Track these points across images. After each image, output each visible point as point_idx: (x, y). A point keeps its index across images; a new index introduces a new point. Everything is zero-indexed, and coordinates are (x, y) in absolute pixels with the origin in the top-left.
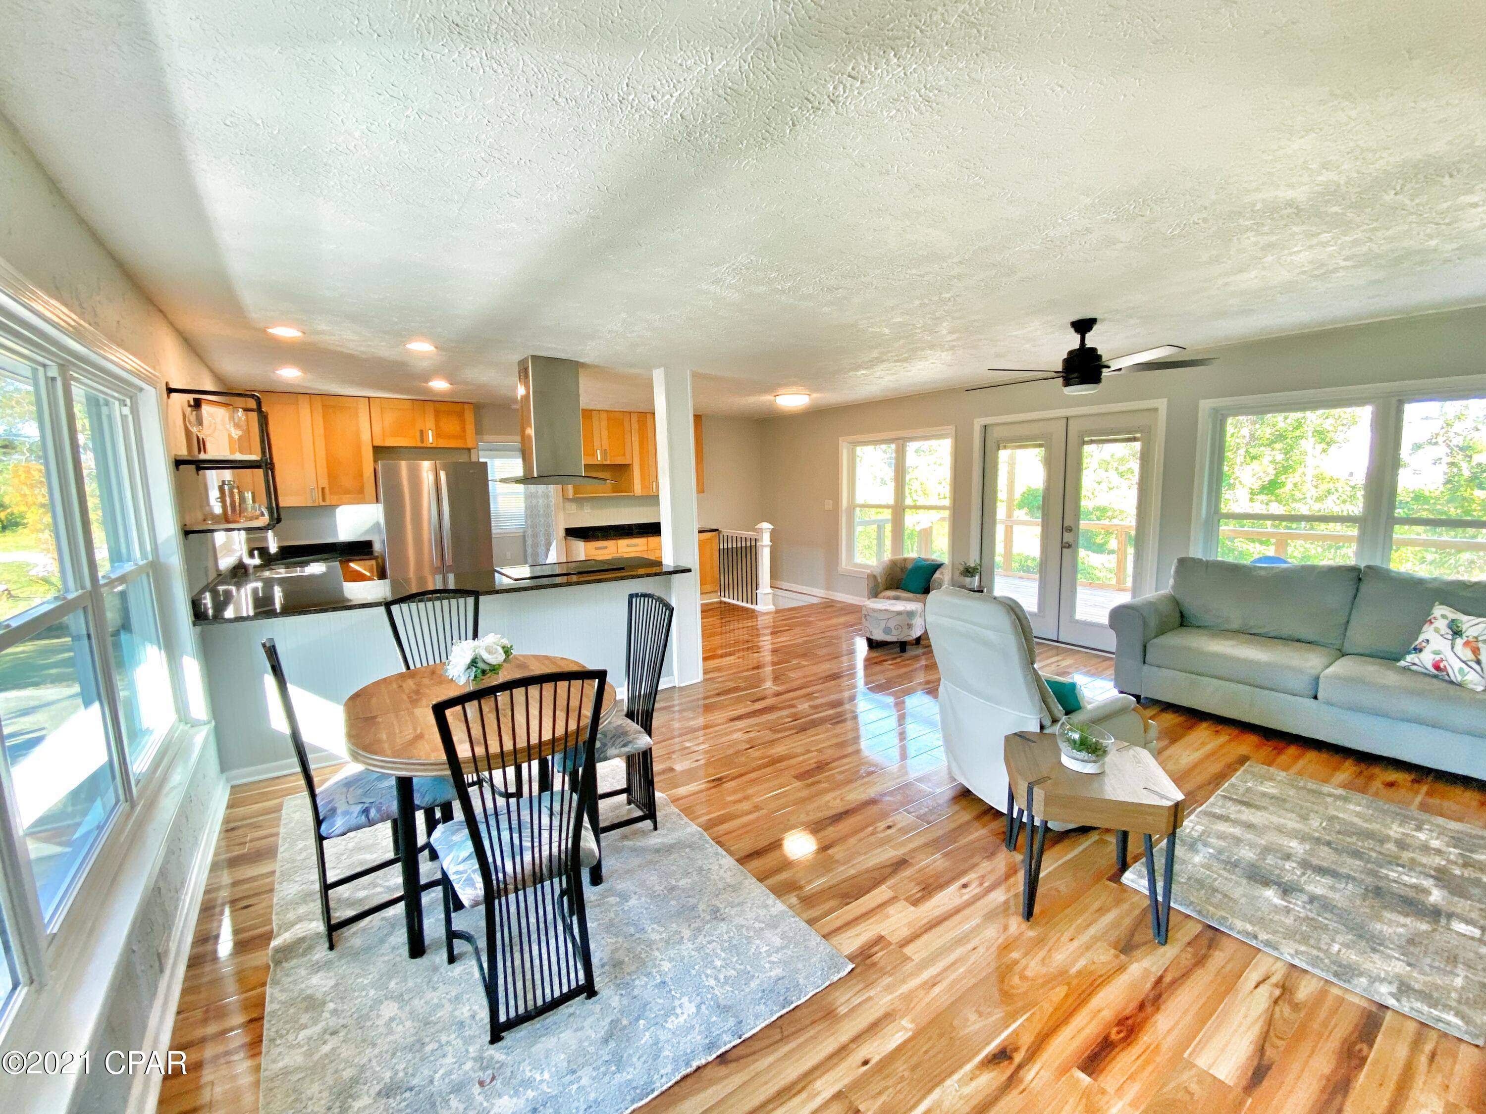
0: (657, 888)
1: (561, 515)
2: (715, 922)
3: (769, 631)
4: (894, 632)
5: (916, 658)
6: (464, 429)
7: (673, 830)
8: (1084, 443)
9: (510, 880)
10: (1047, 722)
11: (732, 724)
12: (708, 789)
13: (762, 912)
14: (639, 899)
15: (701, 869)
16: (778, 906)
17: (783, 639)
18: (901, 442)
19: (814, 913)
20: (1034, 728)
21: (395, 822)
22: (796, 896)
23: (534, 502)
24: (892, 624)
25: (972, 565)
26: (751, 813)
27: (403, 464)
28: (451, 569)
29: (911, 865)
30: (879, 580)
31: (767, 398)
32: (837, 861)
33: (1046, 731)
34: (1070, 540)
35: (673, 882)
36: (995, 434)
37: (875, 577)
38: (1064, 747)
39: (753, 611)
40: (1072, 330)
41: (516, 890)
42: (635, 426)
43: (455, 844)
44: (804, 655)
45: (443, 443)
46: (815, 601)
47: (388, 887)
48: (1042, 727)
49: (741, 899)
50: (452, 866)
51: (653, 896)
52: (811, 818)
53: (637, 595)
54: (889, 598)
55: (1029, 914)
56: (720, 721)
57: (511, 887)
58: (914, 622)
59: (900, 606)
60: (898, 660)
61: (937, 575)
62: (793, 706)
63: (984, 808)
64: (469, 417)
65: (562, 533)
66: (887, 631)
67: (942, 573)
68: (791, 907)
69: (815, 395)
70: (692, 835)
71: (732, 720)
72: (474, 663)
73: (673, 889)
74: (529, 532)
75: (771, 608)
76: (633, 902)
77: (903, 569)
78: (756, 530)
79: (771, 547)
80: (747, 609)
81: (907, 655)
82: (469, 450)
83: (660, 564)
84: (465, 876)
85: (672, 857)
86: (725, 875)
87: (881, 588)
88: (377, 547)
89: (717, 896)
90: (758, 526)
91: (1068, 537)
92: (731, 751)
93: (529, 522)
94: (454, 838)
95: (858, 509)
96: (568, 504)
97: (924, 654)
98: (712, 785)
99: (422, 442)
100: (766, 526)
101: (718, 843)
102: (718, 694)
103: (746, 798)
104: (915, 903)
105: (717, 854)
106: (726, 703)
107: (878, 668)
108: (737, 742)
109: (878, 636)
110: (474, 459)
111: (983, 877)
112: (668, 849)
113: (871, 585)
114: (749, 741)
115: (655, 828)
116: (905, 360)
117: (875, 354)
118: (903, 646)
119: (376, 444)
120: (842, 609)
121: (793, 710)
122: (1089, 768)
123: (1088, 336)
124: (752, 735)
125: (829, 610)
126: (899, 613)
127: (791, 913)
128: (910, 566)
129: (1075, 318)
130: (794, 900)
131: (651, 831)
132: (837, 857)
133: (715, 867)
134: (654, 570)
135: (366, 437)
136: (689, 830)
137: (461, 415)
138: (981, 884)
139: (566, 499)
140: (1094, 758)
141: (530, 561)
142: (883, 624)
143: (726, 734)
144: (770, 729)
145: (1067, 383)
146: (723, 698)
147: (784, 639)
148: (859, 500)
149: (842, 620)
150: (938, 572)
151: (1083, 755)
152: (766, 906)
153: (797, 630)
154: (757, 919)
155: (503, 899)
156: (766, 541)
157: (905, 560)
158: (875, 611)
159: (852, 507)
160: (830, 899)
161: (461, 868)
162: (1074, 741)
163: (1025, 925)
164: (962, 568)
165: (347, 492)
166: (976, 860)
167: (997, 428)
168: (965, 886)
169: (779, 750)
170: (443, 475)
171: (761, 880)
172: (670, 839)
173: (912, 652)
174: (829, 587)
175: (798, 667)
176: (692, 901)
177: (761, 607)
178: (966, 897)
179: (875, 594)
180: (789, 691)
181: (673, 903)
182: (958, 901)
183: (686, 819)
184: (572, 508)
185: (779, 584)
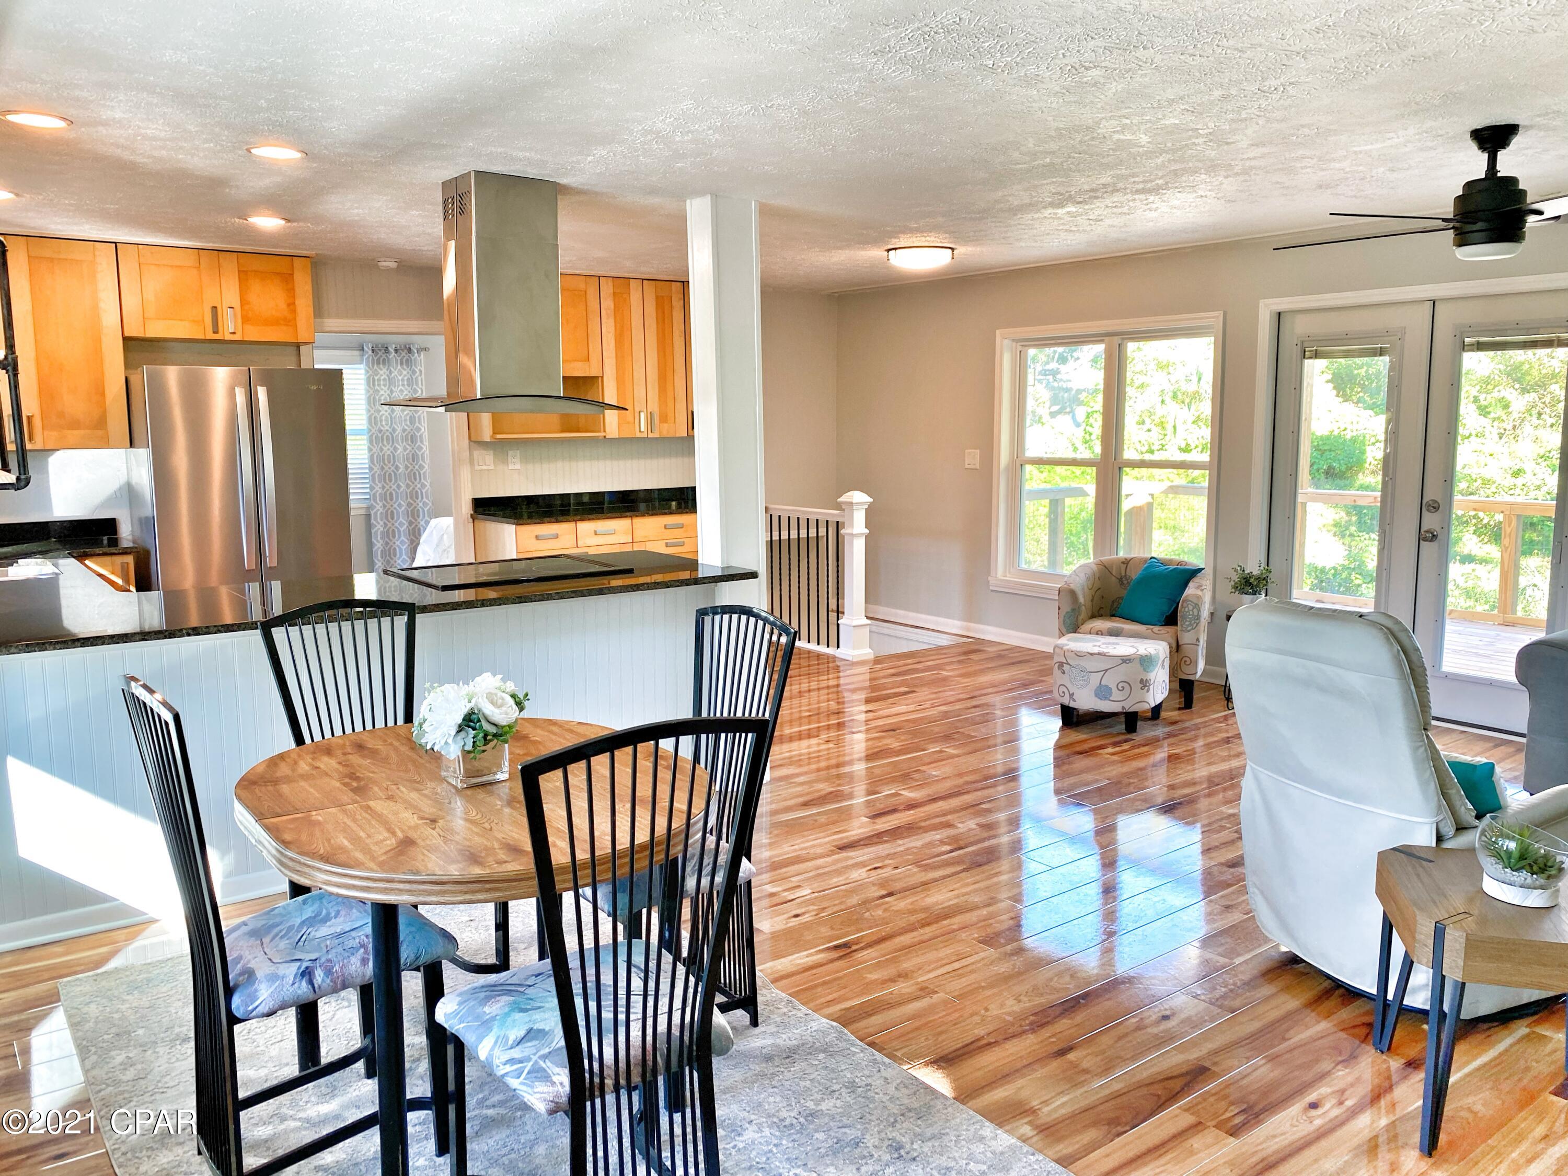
0: (784, 1114)
1: (465, 474)
2: (900, 1164)
3: (862, 696)
4: (1116, 695)
5: (1154, 742)
6: (291, 305)
7: (784, 1025)
8: (1464, 347)
9: (609, 1072)
10: (1449, 829)
11: (844, 854)
12: (832, 961)
13: (978, 1148)
14: (760, 1130)
15: (852, 1087)
16: (1003, 1140)
17: (902, 710)
18: (1116, 340)
19: (1066, 1148)
20: (1424, 838)
21: (365, 992)
22: (1029, 1123)
23: (387, 449)
24: (1111, 680)
25: (1256, 572)
26: (917, 998)
27: (172, 374)
28: (274, 573)
29: (1217, 1075)
30: (1081, 600)
31: (876, 253)
32: (1086, 1071)
33: (1447, 845)
34: (1436, 527)
35: (811, 1105)
36: (1298, 328)
37: (1072, 593)
38: (1488, 863)
39: (831, 659)
40: (1473, 146)
41: (617, 1089)
42: (608, 304)
43: (493, 1019)
44: (947, 738)
45: (254, 334)
46: (944, 641)
47: (308, 1120)
48: (1440, 839)
49: (935, 1130)
50: (497, 1052)
51: (783, 1127)
52: (1022, 1005)
53: (715, 611)
54: (1099, 633)
55: (1431, 1146)
56: (819, 850)
57: (609, 1082)
58: (1152, 676)
59: (1124, 647)
60: (1126, 746)
61: (1191, 590)
62: (949, 825)
63: (1327, 984)
64: (303, 282)
65: (467, 508)
66: (1102, 692)
67: (1199, 587)
68: (1024, 1140)
69: (961, 250)
70: (825, 1033)
71: (842, 848)
72: (470, 721)
73: (812, 1115)
74: (379, 507)
75: (866, 652)
76: (750, 1134)
77: (1122, 580)
78: (839, 507)
79: (868, 538)
80: (819, 656)
81: (1138, 737)
82: (298, 346)
83: (693, 565)
84: (529, 1065)
85: (797, 1067)
86: (897, 1094)
87: (1083, 615)
88: (126, 532)
89: (893, 1125)
90: (843, 499)
91: (1431, 521)
92: (854, 900)
93: (378, 489)
94: (487, 1009)
95: (1028, 468)
96: (478, 454)
97: (1170, 735)
98: (834, 954)
99: (216, 332)
100: (859, 497)
101: (872, 1045)
102: (806, 804)
103: (904, 976)
104: (1234, 1132)
105: (875, 1061)
106: (823, 819)
107: (1081, 763)
108: (859, 887)
109: (1086, 702)
110: (305, 365)
111: (1342, 1092)
112: (790, 1055)
113: (1067, 608)
114: (882, 884)
115: (755, 1023)
116: (1156, 190)
117: (1106, 179)
118: (1131, 720)
119: (126, 334)
120: (1000, 656)
121: (951, 832)
122: (1535, 899)
123: (1502, 155)
124: (887, 873)
125: (974, 657)
126: (1126, 660)
127: (1026, 1148)
128: (1135, 574)
129: (1480, 123)
130: (1027, 1130)
131: (747, 1028)
132: (1085, 1064)
133: (878, 1082)
134: (685, 575)
135: (110, 319)
136: (814, 1026)
137: (287, 279)
138: (1341, 1103)
139: (476, 442)
140: (1541, 881)
141: (379, 564)
142: (1095, 680)
143: (838, 872)
144: (916, 863)
145: (1462, 240)
146: (815, 811)
147: (903, 708)
148: (1032, 451)
149: (1003, 675)
150: (1191, 584)
151: (1524, 876)
152: (982, 1139)
153: (923, 694)
154: (971, 1158)
155: (598, 1101)
156: (857, 525)
157: (1126, 562)
158: (1079, 655)
159: (1019, 463)
160: (1086, 1127)
161: (516, 1053)
162: (1509, 853)
163: (1424, 1164)
164: (1236, 578)
165: (75, 424)
166: (1326, 1065)
167: (1299, 319)
168: (1314, 1106)
169: (939, 898)
170: (262, 394)
171: (963, 1102)
172: (787, 1039)
173: (1146, 731)
174: (971, 615)
175: (940, 758)
176: (851, 1134)
177: (845, 652)
178: (1318, 1122)
179: (1073, 625)
180: (935, 800)
181: (821, 1136)
182: (1305, 1129)
183: (804, 1009)
184: (486, 459)
185: (883, 612)
